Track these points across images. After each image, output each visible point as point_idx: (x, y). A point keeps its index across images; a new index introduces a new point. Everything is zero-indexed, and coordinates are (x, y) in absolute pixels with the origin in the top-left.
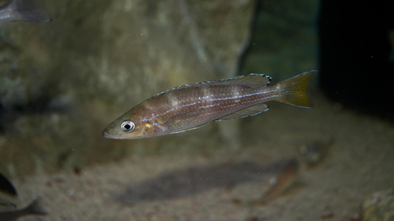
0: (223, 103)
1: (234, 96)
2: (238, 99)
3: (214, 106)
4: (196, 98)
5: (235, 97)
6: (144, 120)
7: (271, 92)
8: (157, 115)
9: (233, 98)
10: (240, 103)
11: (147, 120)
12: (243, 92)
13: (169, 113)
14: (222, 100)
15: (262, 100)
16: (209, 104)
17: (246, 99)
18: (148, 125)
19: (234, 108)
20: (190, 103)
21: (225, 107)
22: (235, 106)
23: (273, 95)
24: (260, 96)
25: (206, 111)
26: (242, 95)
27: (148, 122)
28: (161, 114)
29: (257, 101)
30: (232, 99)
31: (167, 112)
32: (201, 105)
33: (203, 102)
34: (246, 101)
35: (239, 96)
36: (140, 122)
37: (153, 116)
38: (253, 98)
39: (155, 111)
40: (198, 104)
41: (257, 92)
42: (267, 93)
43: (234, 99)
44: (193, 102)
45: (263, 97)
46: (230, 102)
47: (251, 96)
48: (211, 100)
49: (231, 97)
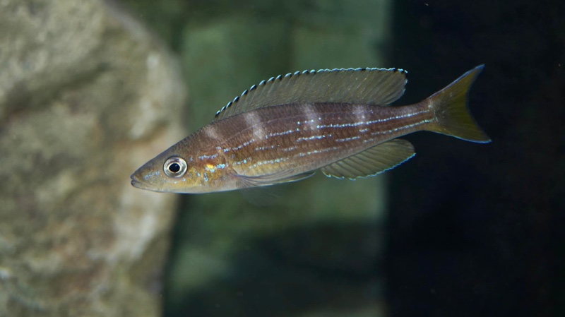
0: (338, 133)
1: (357, 122)
2: (364, 127)
3: (322, 139)
4: (293, 122)
5: (359, 124)
6: (202, 158)
7: (420, 115)
8: (227, 150)
9: (355, 124)
10: (367, 133)
11: (208, 157)
12: (373, 115)
13: (247, 146)
14: (336, 128)
16: (315, 134)
17: (379, 127)
18: (210, 168)
19: (358, 143)
20: (282, 131)
21: (343, 140)
22: (361, 140)
23: (424, 120)
24: (403, 122)
25: (310, 146)
26: (372, 120)
27: (210, 162)
28: (235, 149)
29: (398, 131)
30: (354, 127)
31: (245, 144)
32: (301, 135)
33: (304, 129)
34: (378, 130)
35: (366, 121)
36: (197, 161)
37: (220, 151)
38: (390, 125)
39: (223, 142)
40: (296, 132)
41: (396, 115)
42: (415, 116)
43: (358, 127)
44: (288, 129)
45: (408, 124)
46: (350, 132)
47: (386, 123)
48: (318, 127)
49: (352, 123)
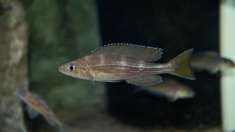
0: (131, 69)
2: (142, 68)
3: (125, 70)
4: (115, 61)
5: (140, 67)
6: (81, 67)
7: (164, 68)
8: (90, 66)
10: (142, 71)
11: (83, 67)
12: (146, 65)
14: (131, 67)
15: (158, 72)
16: (123, 67)
19: (139, 74)
20: (111, 64)
21: (133, 72)
22: (140, 73)
23: (166, 69)
24: (157, 69)
25: (120, 71)
26: (145, 66)
28: (93, 66)
29: (154, 72)
30: (138, 68)
31: (97, 65)
32: (117, 67)
33: (119, 65)
34: (147, 71)
35: (143, 66)
37: (87, 66)
38: (151, 69)
39: (89, 63)
40: (116, 65)
42: (162, 68)
44: (113, 63)
45: (159, 70)
46: (136, 69)
47: (150, 69)
48: (124, 65)
49: (138, 66)
